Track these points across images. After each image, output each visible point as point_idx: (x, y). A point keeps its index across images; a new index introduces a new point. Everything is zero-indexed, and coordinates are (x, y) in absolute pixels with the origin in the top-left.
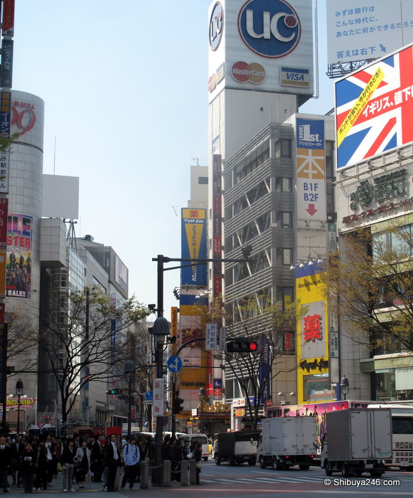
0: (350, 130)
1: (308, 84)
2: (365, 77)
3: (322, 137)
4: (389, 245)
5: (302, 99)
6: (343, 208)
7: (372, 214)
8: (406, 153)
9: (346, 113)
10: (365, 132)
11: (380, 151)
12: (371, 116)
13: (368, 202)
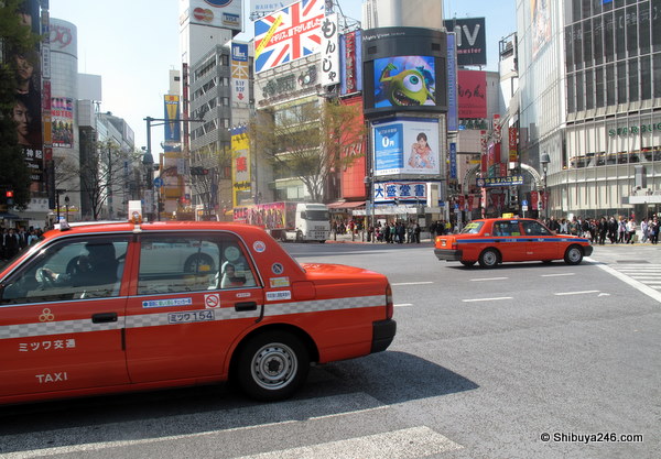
0: (262, 50)
1: (238, 24)
2: (271, 19)
3: (246, 54)
4: (284, 117)
5: (235, 32)
6: (259, 96)
7: (275, 99)
8: (295, 65)
9: (260, 41)
10: (271, 52)
11: (280, 63)
12: (275, 43)
13: (273, 92)
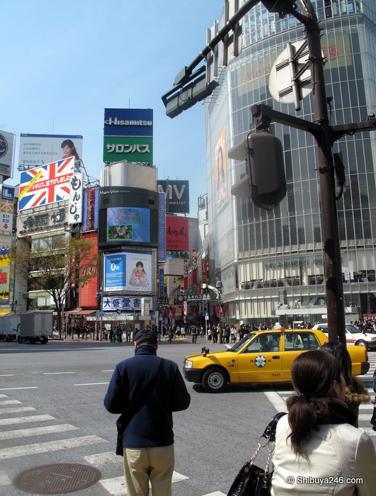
0: (25, 194)
1: (9, 172)
2: (35, 173)
3: (13, 195)
4: (39, 245)
5: (6, 178)
6: (20, 227)
7: (32, 231)
8: (50, 207)
9: (24, 187)
10: (33, 196)
11: (38, 205)
12: (35, 189)
13: (31, 226)
